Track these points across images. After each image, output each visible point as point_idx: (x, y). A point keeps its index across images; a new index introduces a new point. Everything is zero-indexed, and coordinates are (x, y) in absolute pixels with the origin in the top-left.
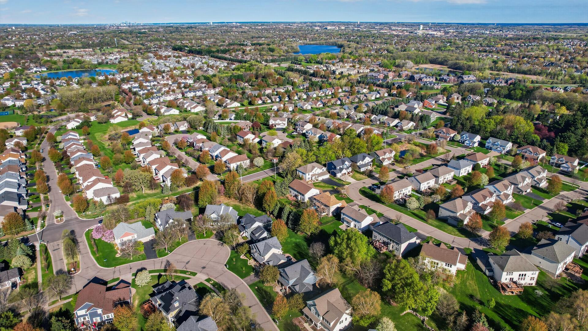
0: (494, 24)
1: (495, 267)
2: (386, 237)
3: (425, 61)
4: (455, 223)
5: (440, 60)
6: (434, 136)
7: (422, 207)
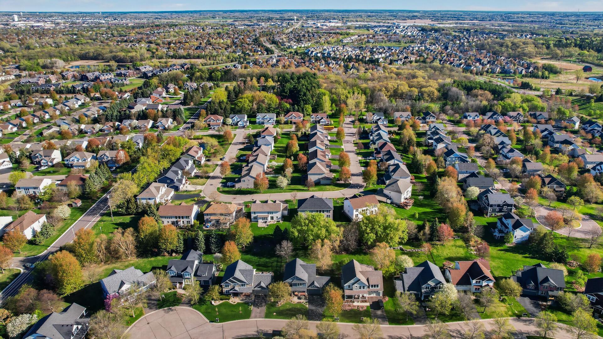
0: (99, 13)
1: (392, 194)
2: (314, 211)
3: (73, 58)
4: (329, 182)
5: (91, 54)
6: (207, 126)
7: (290, 182)
